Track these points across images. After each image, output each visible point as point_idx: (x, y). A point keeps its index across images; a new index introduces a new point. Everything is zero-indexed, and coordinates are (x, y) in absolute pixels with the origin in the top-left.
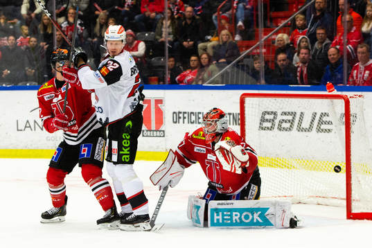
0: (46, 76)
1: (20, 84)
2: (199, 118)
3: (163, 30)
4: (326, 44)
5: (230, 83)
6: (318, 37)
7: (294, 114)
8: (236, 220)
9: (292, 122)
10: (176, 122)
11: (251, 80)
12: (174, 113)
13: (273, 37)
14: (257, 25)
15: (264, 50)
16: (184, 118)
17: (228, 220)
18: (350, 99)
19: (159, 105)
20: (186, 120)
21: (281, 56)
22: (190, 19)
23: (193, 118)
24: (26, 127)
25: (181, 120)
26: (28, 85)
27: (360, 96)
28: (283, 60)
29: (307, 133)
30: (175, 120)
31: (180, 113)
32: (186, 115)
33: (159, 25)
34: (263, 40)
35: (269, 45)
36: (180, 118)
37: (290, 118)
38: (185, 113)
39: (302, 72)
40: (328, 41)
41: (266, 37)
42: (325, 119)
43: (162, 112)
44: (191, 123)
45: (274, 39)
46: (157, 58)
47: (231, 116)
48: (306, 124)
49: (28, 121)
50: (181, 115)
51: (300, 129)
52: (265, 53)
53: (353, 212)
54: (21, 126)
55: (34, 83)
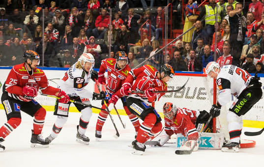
3: (108, 37)
6: (198, 44)
13: (173, 44)
14: (164, 37)
21: (176, 53)
22: (124, 32)
28: (178, 55)
29: (192, 100)
33: (105, 34)
35: (170, 49)
39: (191, 64)
42: (202, 91)
46: (104, 54)
48: (191, 94)
51: (187, 97)
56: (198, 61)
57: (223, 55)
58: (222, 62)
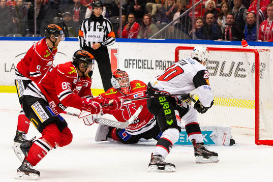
0: (28, 30)
1: (8, 36)
2: (145, 64)
4: (241, 9)
5: (169, 38)
6: (235, 3)
7: (217, 63)
8: (189, 140)
9: (216, 69)
10: (127, 67)
11: (185, 36)
12: (126, 60)
13: (203, 3)
15: (196, 13)
16: (133, 64)
17: (183, 140)
18: (259, 53)
19: (114, 54)
20: (135, 66)
21: (209, 15)
23: (140, 64)
24: (12, 69)
25: (131, 66)
26: (14, 36)
27: (267, 50)
28: (211, 18)
29: (227, 78)
30: (126, 66)
31: (130, 60)
32: (135, 62)
34: (195, 5)
35: (200, 9)
36: (130, 64)
37: (215, 65)
38: (134, 60)
39: (228, 32)
40: (242, 7)
41: (197, 3)
42: (241, 67)
43: (116, 59)
44: (139, 68)
45: (204, 4)
46: (114, 17)
47: (170, 63)
48: (226, 71)
49: (13, 64)
50: (131, 62)
52: (196, 15)
53: (260, 139)
54: (8, 68)
55: (19, 35)
56: (237, 27)
57: (268, 19)
58: (266, 28)
